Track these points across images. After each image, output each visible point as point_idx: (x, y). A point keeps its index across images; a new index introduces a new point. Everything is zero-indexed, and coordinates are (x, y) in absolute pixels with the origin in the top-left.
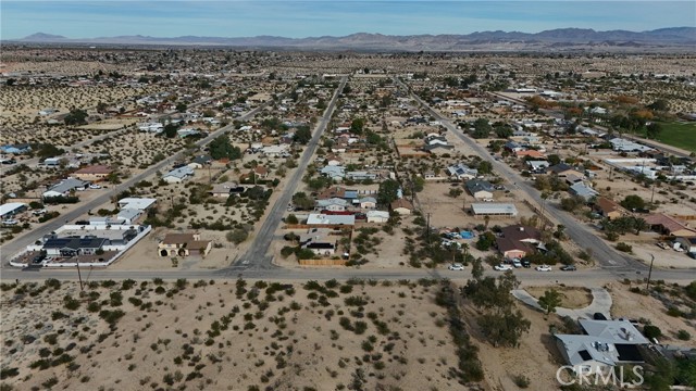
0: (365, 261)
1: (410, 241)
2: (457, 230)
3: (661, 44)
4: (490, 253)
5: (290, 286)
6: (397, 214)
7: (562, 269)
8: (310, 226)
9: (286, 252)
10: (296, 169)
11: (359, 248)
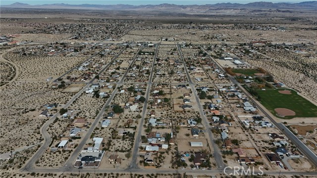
0: (161, 166)
1: (173, 157)
2: (185, 153)
3: (302, 11)
4: (192, 163)
5: (143, 175)
6: (171, 145)
7: (208, 169)
8: (147, 151)
9: (141, 162)
10: (141, 119)
11: (160, 161)
